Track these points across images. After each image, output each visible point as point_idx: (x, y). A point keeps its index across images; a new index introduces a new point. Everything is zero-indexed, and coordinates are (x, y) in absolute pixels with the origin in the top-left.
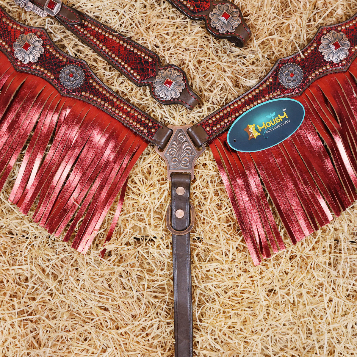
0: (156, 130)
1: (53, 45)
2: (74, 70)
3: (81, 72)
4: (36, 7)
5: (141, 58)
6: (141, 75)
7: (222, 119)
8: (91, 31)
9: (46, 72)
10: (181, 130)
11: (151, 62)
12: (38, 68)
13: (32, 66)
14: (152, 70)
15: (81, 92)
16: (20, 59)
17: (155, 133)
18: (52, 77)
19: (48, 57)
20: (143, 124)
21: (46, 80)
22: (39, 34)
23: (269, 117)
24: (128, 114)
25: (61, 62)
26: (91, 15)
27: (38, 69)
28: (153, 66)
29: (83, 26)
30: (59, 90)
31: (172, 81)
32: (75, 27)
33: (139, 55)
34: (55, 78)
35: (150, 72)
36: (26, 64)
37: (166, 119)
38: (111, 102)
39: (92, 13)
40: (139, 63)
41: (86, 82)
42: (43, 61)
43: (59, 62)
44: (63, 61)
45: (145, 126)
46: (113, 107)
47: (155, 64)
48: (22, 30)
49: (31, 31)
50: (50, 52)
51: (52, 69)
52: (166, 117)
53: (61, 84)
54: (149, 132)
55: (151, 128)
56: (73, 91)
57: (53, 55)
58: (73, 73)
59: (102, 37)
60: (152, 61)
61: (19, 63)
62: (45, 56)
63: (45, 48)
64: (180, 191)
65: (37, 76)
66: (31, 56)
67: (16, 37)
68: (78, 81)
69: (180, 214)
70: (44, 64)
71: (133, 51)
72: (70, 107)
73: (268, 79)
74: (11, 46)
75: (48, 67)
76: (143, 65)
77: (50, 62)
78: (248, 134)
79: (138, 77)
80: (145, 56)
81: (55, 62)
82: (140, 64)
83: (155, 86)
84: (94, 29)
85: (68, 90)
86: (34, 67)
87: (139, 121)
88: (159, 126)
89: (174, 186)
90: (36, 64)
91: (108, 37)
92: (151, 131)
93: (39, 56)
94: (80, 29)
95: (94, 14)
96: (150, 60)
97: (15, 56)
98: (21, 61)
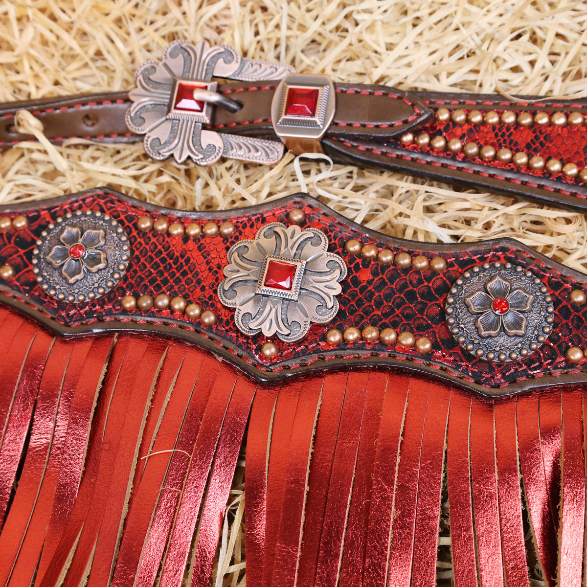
1: (361, 233)
2: (497, 283)
3: (525, 279)
4: (234, 139)
8: (473, 132)
9: (390, 336)
12: (352, 335)
13: (324, 338)
15: (565, 353)
16: (268, 334)
18: (425, 345)
19: (369, 282)
21: (399, 372)
22: (297, 216)
25: (428, 280)
26: (443, 86)
27: (355, 342)
29: (432, 128)
30: (470, 383)
32: (403, 146)
34: (435, 346)
36: (299, 343)
39: (443, 76)
42: (359, 303)
43: (420, 281)
44: (434, 273)
48: (228, 230)
49: (264, 221)
50: (366, 261)
51: (408, 317)
53: (467, 356)
56: (529, 361)
57: (386, 266)
58: (501, 293)
59: (528, 136)
61: (270, 350)
62: (356, 281)
63: (343, 252)
65: (356, 370)
66: (310, 304)
67: (216, 262)
68: (535, 318)
70: (367, 313)
72: (549, 433)
74: (209, 303)
75: (386, 315)
77: (388, 297)
81: (405, 286)
84: (483, 123)
85: (508, 366)
86: (335, 337)
90: (339, 323)
91: (551, 124)
93: (339, 290)
94: (430, 144)
95: (453, 79)
97: (244, 330)
98: (275, 339)
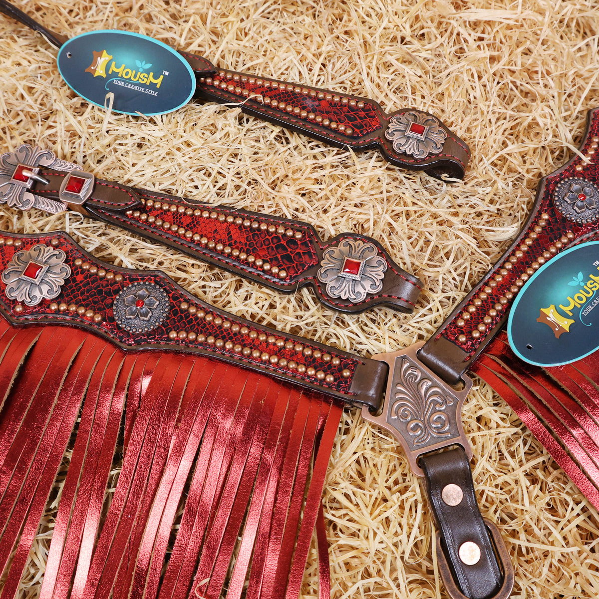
0: (352, 371)
1: (87, 257)
2: (143, 292)
3: (159, 292)
4: (40, 199)
5: (278, 237)
6: (288, 268)
7: (483, 311)
8: (162, 214)
9: (82, 311)
10: (404, 358)
11: (300, 240)
12: (63, 307)
13: (49, 307)
14: (309, 253)
15: (168, 334)
16: (19, 300)
17: (351, 377)
18: (98, 318)
19: (81, 282)
20: (318, 365)
21: (85, 330)
22: (55, 242)
23: (573, 284)
24: (280, 353)
25: (111, 285)
26: (157, 189)
27: (64, 311)
28: (307, 246)
29: (143, 209)
30: (117, 341)
31: (359, 261)
32: (127, 216)
33: (272, 233)
34: (103, 319)
35: (306, 258)
36: (35, 307)
37: (360, 347)
38: (236, 338)
39: (157, 185)
40: (277, 247)
41: (174, 310)
42: (73, 291)
43: (107, 285)
44: (116, 282)
45: (327, 368)
46: (244, 346)
47: (311, 242)
48: (18, 244)
49: (38, 242)
50: (83, 271)
51: (95, 303)
52: (360, 343)
53: (119, 328)
54: (339, 378)
55: (340, 369)
56: (148, 334)
57: (93, 274)
58: (142, 297)
59: (189, 220)
60: (303, 236)
61: (19, 309)
62: (74, 280)
63: (73, 266)
64: (453, 494)
65: (63, 326)
66: (45, 288)
67: (7, 259)
68: (157, 313)
69: (470, 553)
70: (75, 297)
71: (259, 229)
72: (147, 373)
73: (539, 216)
75: (84, 300)
76: (285, 249)
77: (88, 291)
78: (549, 327)
79: (283, 274)
80: (286, 230)
81: (99, 286)
82: (280, 250)
83: (323, 280)
84: (169, 210)
85: (138, 336)
86: (54, 307)
87: (310, 362)
88: (355, 363)
89: (433, 485)
90: (58, 300)
91: (201, 216)
92: (342, 376)
93: (63, 283)
94: (139, 217)
95: (162, 187)
96: (299, 236)
97: (8, 296)
98: (23, 303)
